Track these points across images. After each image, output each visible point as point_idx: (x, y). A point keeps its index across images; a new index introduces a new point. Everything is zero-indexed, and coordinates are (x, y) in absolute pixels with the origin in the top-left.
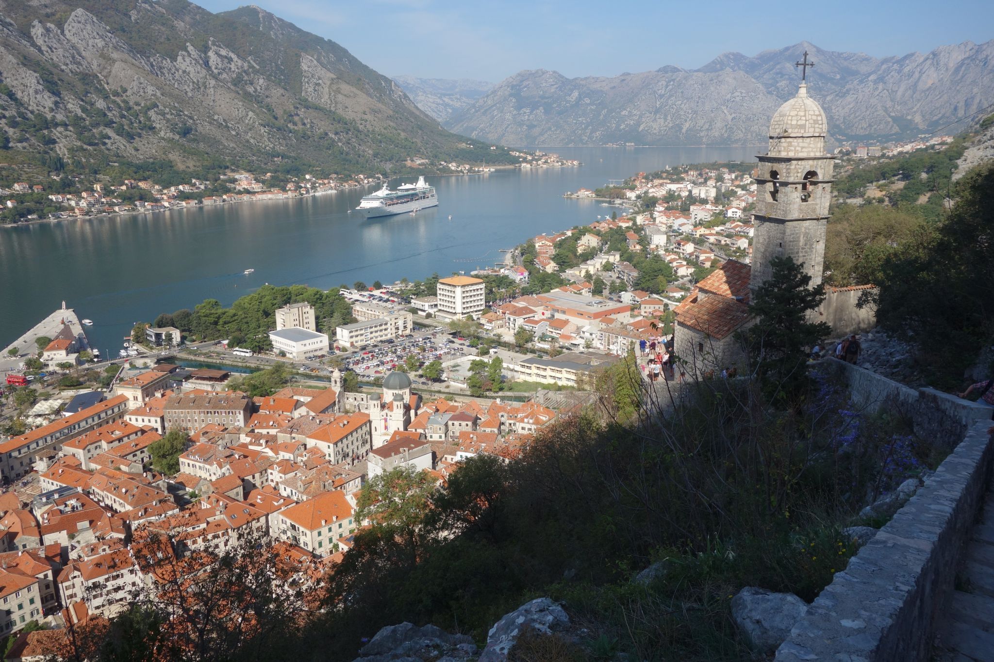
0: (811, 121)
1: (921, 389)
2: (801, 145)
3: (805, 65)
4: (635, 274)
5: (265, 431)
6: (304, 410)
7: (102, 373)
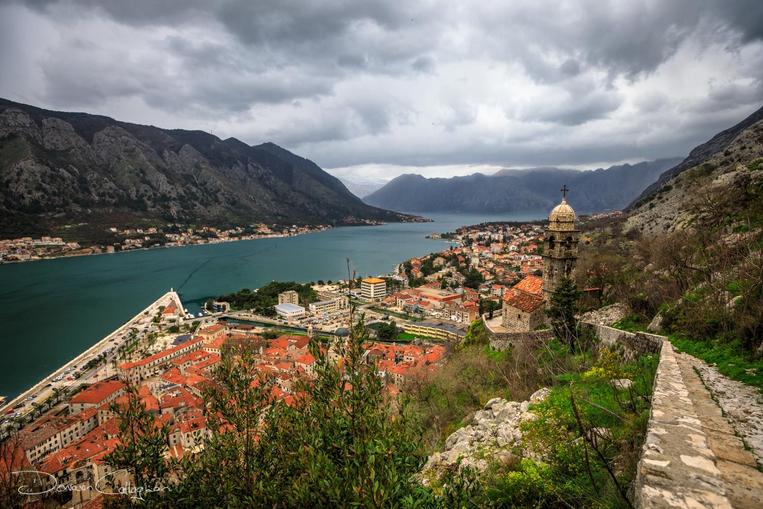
2: (564, 225)
3: (565, 190)
4: (463, 278)
5: (273, 358)
6: (294, 347)
7: (191, 325)
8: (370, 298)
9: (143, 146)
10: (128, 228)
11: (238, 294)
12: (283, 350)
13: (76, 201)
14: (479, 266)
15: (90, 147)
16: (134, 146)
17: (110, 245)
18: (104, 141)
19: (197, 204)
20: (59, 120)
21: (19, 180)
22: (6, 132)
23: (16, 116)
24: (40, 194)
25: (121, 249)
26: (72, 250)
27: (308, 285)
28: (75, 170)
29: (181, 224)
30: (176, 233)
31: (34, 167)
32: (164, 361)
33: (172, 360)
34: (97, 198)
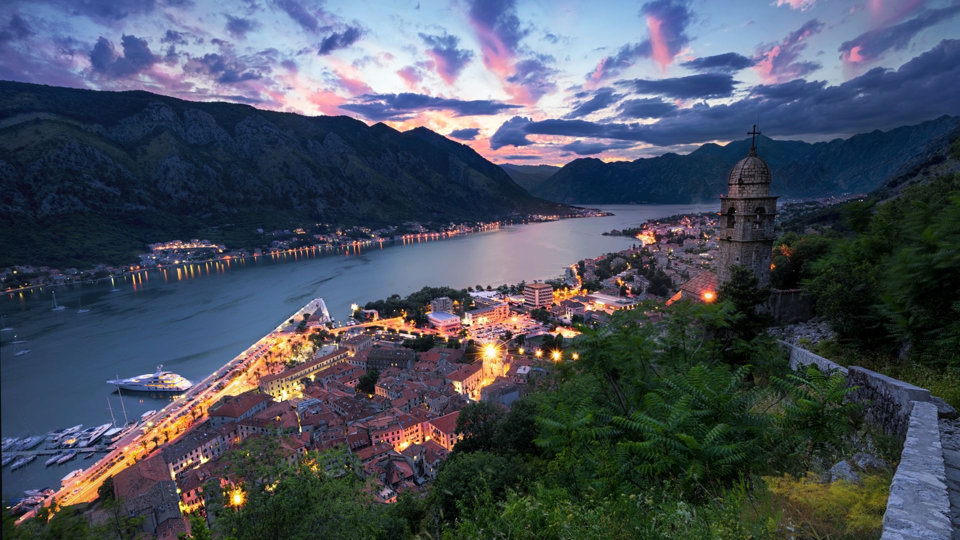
0: (759, 172)
1: (850, 366)
2: (752, 189)
3: (754, 133)
4: (647, 283)
5: (422, 373)
6: (445, 361)
7: (337, 335)
8: (535, 306)
9: (286, 137)
10: (275, 228)
11: (387, 302)
12: (433, 364)
13: (221, 200)
14: (668, 268)
15: (232, 140)
16: (277, 137)
17: (257, 247)
18: (245, 133)
19: (346, 201)
20: (200, 112)
21: (166, 179)
22: (151, 127)
23: (159, 109)
24: (187, 193)
25: (268, 251)
26: (220, 253)
27: (465, 291)
28: (219, 166)
29: (329, 223)
30: (325, 233)
31: (179, 164)
32: (306, 373)
33: (315, 372)
34: (242, 197)
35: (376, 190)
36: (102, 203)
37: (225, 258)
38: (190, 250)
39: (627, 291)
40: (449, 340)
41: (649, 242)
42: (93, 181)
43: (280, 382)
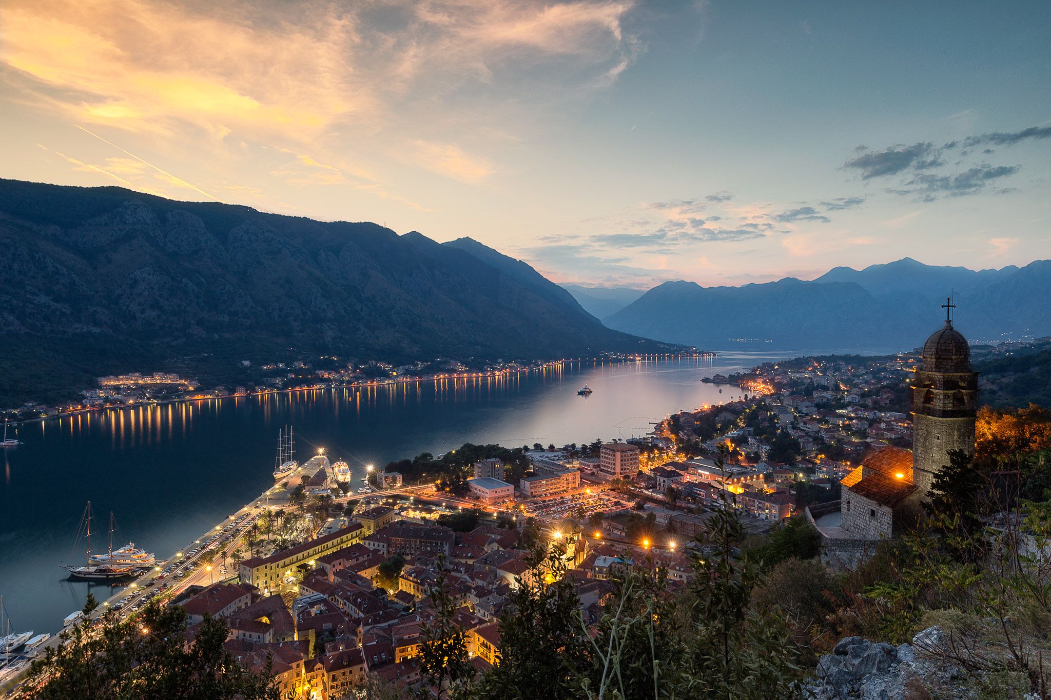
3: (949, 306)
4: (766, 447)
5: (464, 561)
6: (495, 545)
7: (345, 505)
8: (615, 473)
9: (292, 246)
10: (267, 360)
11: (415, 462)
12: (477, 549)
13: (200, 322)
14: (794, 428)
15: (223, 249)
16: (280, 246)
17: (240, 384)
18: (241, 240)
19: (362, 326)
20: (188, 213)
21: (131, 294)
22: (121, 230)
23: (136, 209)
24: (156, 312)
25: (254, 390)
26: (190, 391)
27: (519, 450)
28: (202, 279)
29: (338, 355)
30: (332, 369)
31: (151, 277)
32: (304, 558)
33: (317, 557)
34: (227, 319)
35: (403, 315)
36: (44, 323)
37: (196, 398)
38: (150, 386)
39: (740, 457)
40: (498, 518)
41: (766, 392)
42: (37, 295)
43: (269, 568)
